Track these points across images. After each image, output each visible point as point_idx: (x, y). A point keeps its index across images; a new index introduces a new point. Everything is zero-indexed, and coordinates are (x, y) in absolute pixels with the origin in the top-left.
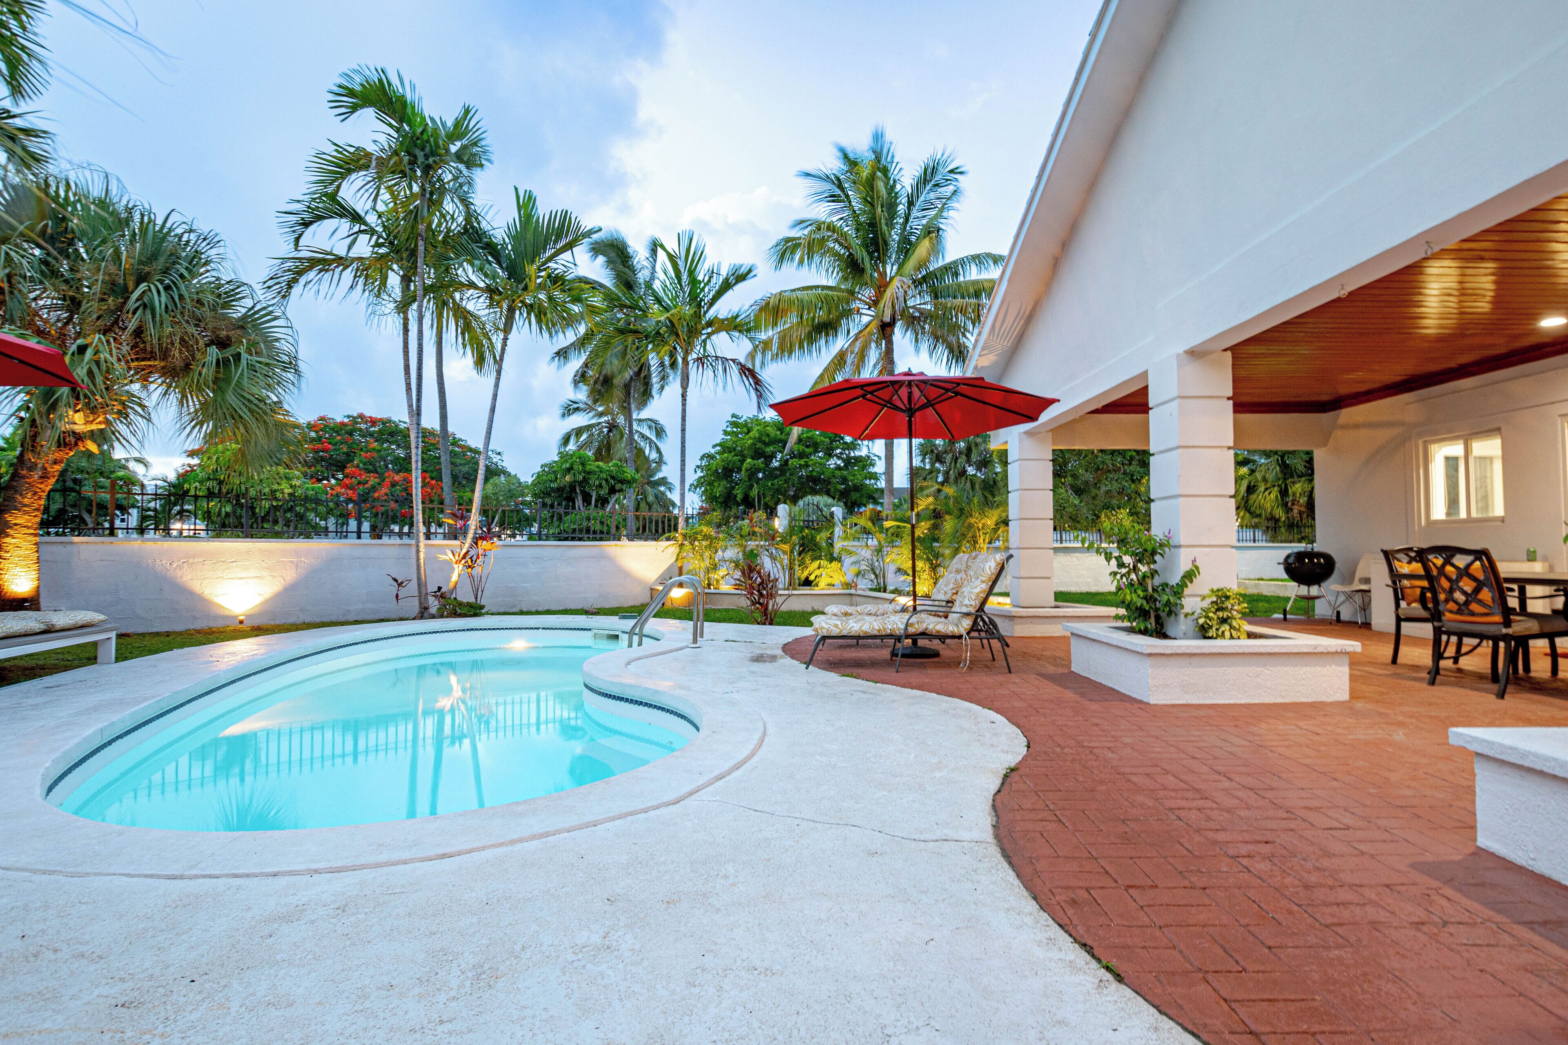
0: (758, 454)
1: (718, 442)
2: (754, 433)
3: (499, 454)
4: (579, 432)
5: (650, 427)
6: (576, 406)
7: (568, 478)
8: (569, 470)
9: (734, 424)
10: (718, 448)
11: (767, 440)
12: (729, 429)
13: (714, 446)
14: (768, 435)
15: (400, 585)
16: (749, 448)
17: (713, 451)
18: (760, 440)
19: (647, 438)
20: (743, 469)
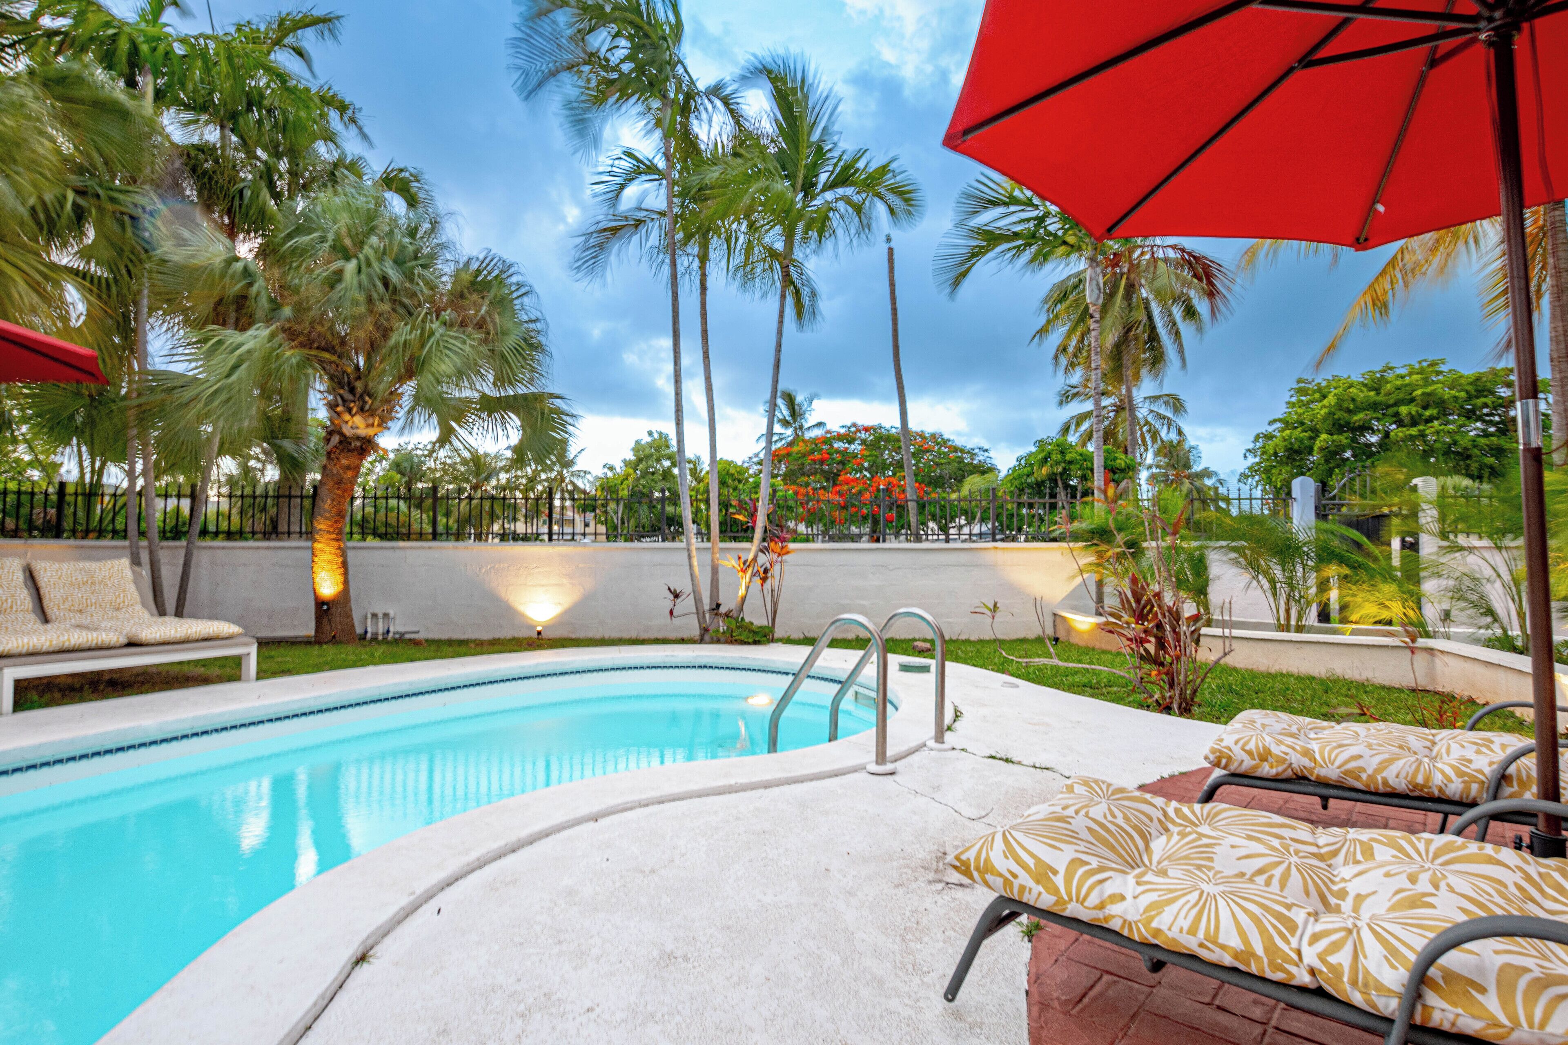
0: (1339, 427)
1: (1279, 416)
2: (1331, 400)
3: (986, 450)
4: (1080, 419)
5: (1166, 403)
6: (1075, 391)
7: (1044, 471)
8: (1045, 460)
9: (1301, 391)
10: (1278, 425)
11: (1352, 406)
12: (1294, 399)
13: (1271, 423)
14: (1353, 400)
15: (676, 596)
16: (1325, 419)
17: (1271, 429)
18: (1339, 406)
19: (1164, 417)
20: (1316, 448)
